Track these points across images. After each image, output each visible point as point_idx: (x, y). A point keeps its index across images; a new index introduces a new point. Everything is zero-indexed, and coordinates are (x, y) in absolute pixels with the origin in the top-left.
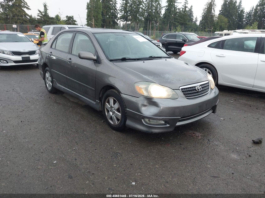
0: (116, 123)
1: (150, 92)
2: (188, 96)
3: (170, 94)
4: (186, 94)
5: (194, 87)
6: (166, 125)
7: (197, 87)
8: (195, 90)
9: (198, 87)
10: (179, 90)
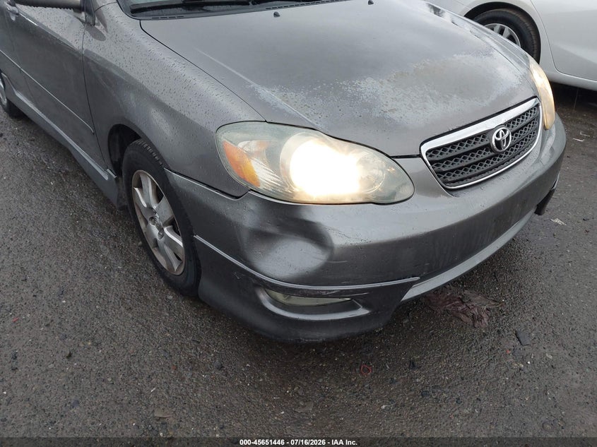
0: (176, 268)
1: (287, 173)
2: (457, 177)
3: (378, 178)
4: (449, 173)
5: (484, 135)
6: (355, 308)
7: (494, 137)
8: (488, 147)
9: (498, 135)
10: (420, 156)
